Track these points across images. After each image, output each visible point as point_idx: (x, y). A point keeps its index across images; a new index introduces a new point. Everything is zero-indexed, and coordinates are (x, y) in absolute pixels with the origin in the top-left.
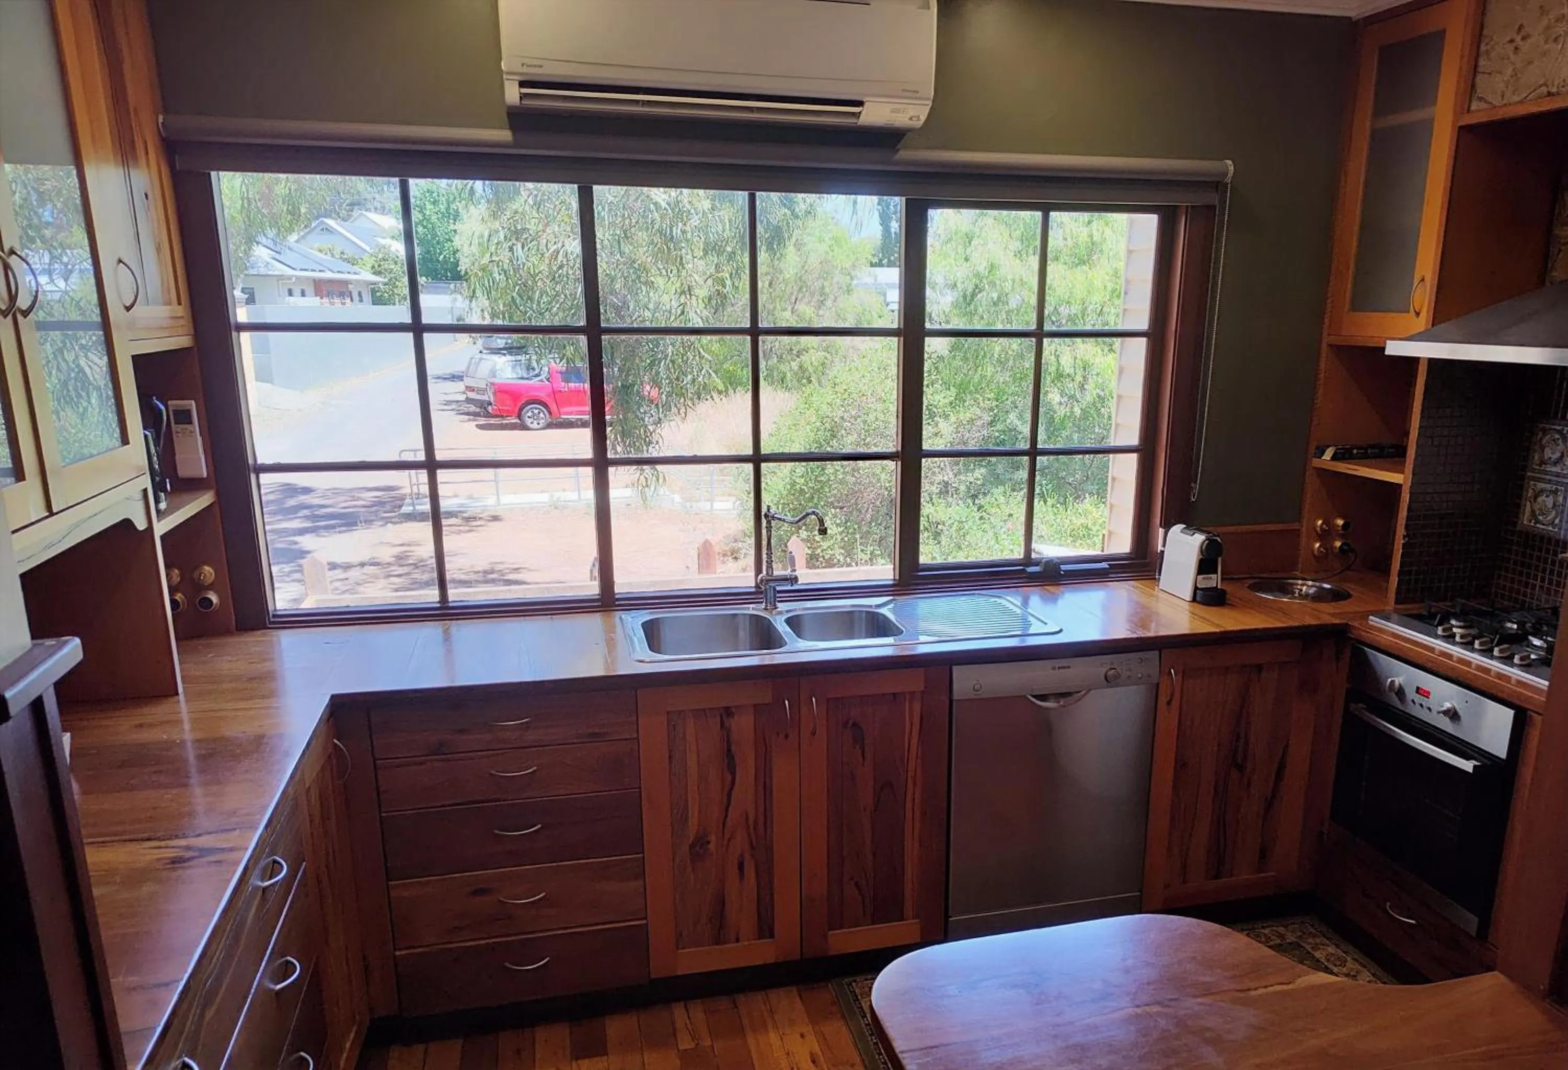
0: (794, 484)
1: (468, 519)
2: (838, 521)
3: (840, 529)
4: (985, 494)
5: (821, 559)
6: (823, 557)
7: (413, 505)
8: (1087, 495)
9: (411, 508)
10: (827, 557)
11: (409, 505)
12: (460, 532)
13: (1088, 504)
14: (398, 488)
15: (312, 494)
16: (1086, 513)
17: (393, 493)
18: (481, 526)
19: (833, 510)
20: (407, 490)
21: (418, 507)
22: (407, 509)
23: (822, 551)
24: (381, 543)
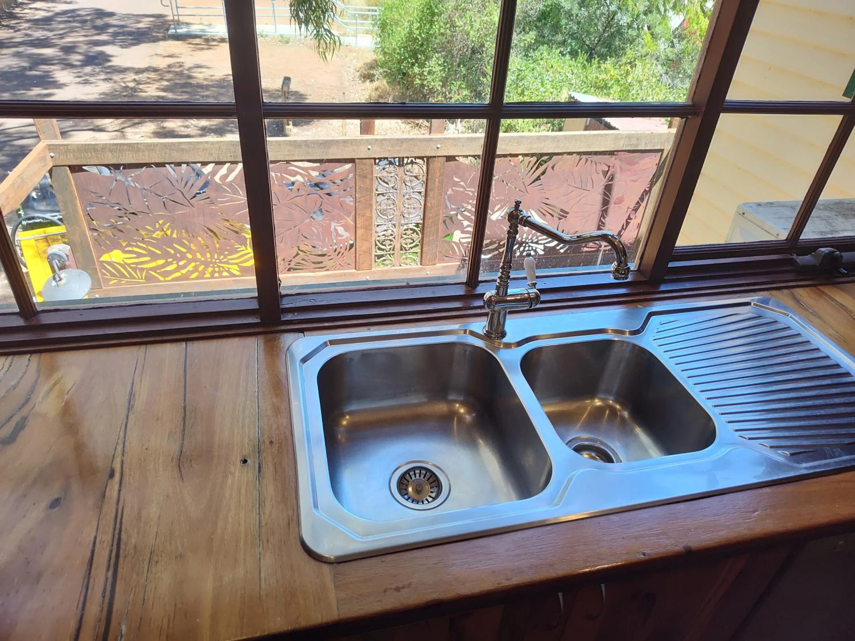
0: (411, 33)
1: (207, 40)
2: (440, 62)
3: (441, 68)
4: (534, 50)
5: (426, 88)
6: (428, 86)
7: (175, 29)
8: (608, 57)
9: (174, 31)
10: (431, 87)
11: (173, 29)
12: (203, 49)
13: (609, 64)
14: (165, 16)
15: (115, 17)
16: (606, 71)
17: (161, 20)
18: (215, 45)
19: (436, 54)
20: (170, 18)
21: (178, 31)
22: (172, 31)
23: (428, 82)
24: (157, 55)
